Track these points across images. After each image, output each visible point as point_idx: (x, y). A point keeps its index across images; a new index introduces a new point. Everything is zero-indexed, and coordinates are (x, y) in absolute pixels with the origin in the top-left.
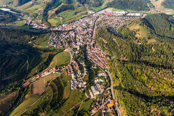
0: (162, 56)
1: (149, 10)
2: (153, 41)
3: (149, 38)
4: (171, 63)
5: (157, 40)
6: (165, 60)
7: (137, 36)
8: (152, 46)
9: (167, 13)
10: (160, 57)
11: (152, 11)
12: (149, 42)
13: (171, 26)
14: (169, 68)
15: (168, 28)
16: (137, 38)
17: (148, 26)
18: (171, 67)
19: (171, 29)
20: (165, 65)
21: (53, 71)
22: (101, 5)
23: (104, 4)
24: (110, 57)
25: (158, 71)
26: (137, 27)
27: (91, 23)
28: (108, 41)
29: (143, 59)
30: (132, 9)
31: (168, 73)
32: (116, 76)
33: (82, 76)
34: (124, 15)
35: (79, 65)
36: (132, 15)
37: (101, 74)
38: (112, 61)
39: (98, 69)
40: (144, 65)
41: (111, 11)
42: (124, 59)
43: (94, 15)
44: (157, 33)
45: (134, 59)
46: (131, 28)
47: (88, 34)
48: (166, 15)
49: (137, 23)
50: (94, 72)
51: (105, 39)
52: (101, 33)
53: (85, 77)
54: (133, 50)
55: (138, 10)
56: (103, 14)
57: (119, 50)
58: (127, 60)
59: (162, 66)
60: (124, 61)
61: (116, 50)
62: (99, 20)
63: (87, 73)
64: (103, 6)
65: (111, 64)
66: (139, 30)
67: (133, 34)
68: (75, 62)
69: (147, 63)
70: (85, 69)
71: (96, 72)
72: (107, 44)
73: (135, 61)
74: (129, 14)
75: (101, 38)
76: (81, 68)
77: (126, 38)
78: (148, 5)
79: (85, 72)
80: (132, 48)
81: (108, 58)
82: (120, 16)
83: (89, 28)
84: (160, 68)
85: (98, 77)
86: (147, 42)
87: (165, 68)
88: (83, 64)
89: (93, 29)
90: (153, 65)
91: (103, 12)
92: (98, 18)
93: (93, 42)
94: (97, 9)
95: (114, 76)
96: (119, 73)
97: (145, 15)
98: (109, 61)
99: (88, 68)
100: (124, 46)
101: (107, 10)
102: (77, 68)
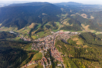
0: (92, 54)
1: (82, 31)
2: (86, 46)
3: (84, 45)
4: (98, 58)
5: (88, 46)
6: (94, 56)
7: (77, 43)
8: (86, 49)
9: (92, 32)
10: (91, 55)
11: (84, 31)
12: (84, 47)
13: (94, 38)
14: (97, 61)
15: (93, 40)
16: (77, 45)
17: (82, 38)
18: (98, 61)
19: (95, 40)
20: (94, 59)
21: (34, 63)
22: (57, 29)
23: (59, 28)
24: (63, 55)
25: (91, 63)
26: (77, 39)
27: (53, 37)
28: (62, 46)
29: (82, 56)
30: (73, 30)
31: (97, 64)
32: (67, 66)
33: (49, 66)
34: (69, 33)
35: (47, 59)
36: (73, 33)
37: (59, 65)
38: (65, 57)
39: (57, 62)
40: (83, 59)
41: (62, 32)
42: (71, 56)
43: (54, 34)
44: (88, 42)
45: (77, 56)
46: (74, 40)
47: (51, 43)
48: (91, 33)
49: (76, 37)
50: (55, 64)
51: (60, 45)
52: (58, 42)
53: (50, 66)
54: (76, 51)
55: (76, 31)
56: (59, 33)
57: (68, 51)
58: (73, 56)
59: (93, 60)
60: (71, 57)
61: (67, 51)
62: (56, 36)
63: (51, 64)
64: (58, 29)
65: (64, 59)
66: (78, 41)
67: (75, 43)
68: (45, 58)
69: (84, 58)
70: (50, 62)
71: (56, 63)
72: (61, 48)
73: (77, 57)
74: (72, 33)
75: (58, 45)
76: (48, 61)
77: (71, 45)
78: (81, 28)
79: (50, 63)
80: (75, 50)
81: (62, 56)
82: (67, 34)
83: (52, 40)
84: (92, 61)
85: (57, 66)
86: (83, 47)
87: (95, 61)
88: (49, 59)
89: (54, 40)
90: (88, 60)
91: (58, 32)
92: (56, 35)
93: (54, 47)
94: (55, 31)
95: (66, 66)
96: (69, 64)
97: (80, 33)
98: (63, 57)
99: (52, 61)
100: (70, 49)
101: (60, 31)
102: (46, 61)
